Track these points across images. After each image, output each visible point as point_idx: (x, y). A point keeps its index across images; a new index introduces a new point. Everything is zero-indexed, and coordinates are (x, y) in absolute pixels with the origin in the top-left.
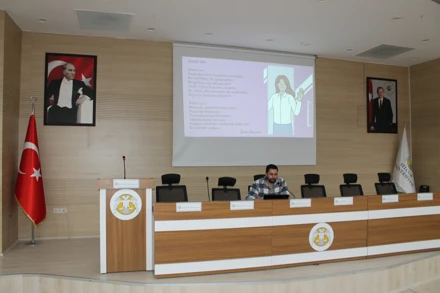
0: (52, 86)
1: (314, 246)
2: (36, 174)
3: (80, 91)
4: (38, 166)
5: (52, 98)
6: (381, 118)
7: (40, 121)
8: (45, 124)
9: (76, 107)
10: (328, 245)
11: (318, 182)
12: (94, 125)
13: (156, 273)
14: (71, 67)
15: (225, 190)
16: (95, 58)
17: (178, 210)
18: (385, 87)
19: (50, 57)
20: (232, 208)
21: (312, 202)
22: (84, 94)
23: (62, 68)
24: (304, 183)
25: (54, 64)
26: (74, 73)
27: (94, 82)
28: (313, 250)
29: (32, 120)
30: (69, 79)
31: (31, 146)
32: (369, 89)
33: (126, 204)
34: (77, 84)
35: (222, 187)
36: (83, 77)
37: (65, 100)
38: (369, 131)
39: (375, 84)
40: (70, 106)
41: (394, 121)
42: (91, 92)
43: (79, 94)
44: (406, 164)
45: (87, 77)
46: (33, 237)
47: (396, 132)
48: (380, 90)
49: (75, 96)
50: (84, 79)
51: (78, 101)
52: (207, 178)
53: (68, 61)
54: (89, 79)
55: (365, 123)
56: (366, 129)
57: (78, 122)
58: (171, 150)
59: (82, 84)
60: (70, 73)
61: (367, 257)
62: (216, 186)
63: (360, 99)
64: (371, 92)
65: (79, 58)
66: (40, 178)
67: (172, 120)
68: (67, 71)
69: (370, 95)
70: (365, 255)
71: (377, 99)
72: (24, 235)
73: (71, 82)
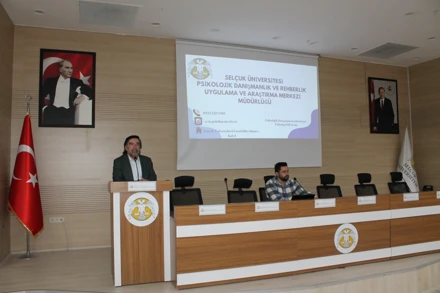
0: (48, 85)
1: (339, 249)
2: (32, 180)
3: (78, 90)
4: (34, 171)
5: (48, 97)
6: (383, 119)
7: (35, 122)
8: (40, 125)
9: (73, 108)
10: (353, 247)
11: (333, 182)
12: (93, 126)
13: (179, 284)
14: (68, 64)
15: (241, 193)
16: (94, 54)
17: (201, 213)
18: (386, 88)
19: (45, 53)
20: (257, 210)
21: (336, 202)
22: (82, 93)
23: (58, 65)
24: (320, 184)
25: (50, 61)
26: (71, 70)
27: (93, 80)
28: (339, 253)
29: (27, 120)
30: (66, 77)
31: (27, 149)
32: (371, 90)
33: (142, 208)
34: (75, 82)
35: (237, 189)
36: (81, 75)
37: (61, 100)
38: (372, 132)
39: (377, 84)
40: (67, 107)
41: (395, 122)
42: (90, 91)
43: (77, 94)
44: (410, 164)
45: (85, 75)
46: (28, 250)
47: (398, 132)
48: (382, 91)
49: (73, 96)
50: (82, 77)
51: (76, 101)
52: (226, 180)
53: (65, 58)
54: (88, 77)
55: (368, 123)
56: (369, 130)
57: (76, 123)
58: (176, 153)
59: (80, 83)
60: (67, 70)
61: (391, 259)
62: (231, 188)
63: (362, 99)
64: (373, 92)
65: (77, 55)
66: (37, 184)
67: (176, 121)
68: (63, 68)
69: (372, 95)
70: (389, 256)
71: (379, 100)
72: (18, 248)
73: (69, 80)
